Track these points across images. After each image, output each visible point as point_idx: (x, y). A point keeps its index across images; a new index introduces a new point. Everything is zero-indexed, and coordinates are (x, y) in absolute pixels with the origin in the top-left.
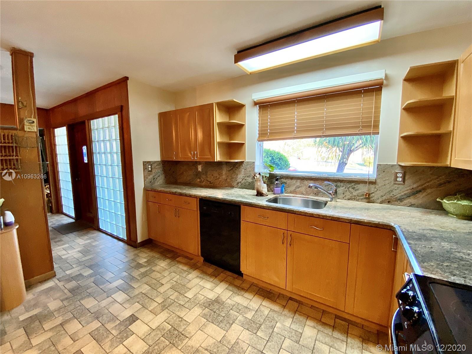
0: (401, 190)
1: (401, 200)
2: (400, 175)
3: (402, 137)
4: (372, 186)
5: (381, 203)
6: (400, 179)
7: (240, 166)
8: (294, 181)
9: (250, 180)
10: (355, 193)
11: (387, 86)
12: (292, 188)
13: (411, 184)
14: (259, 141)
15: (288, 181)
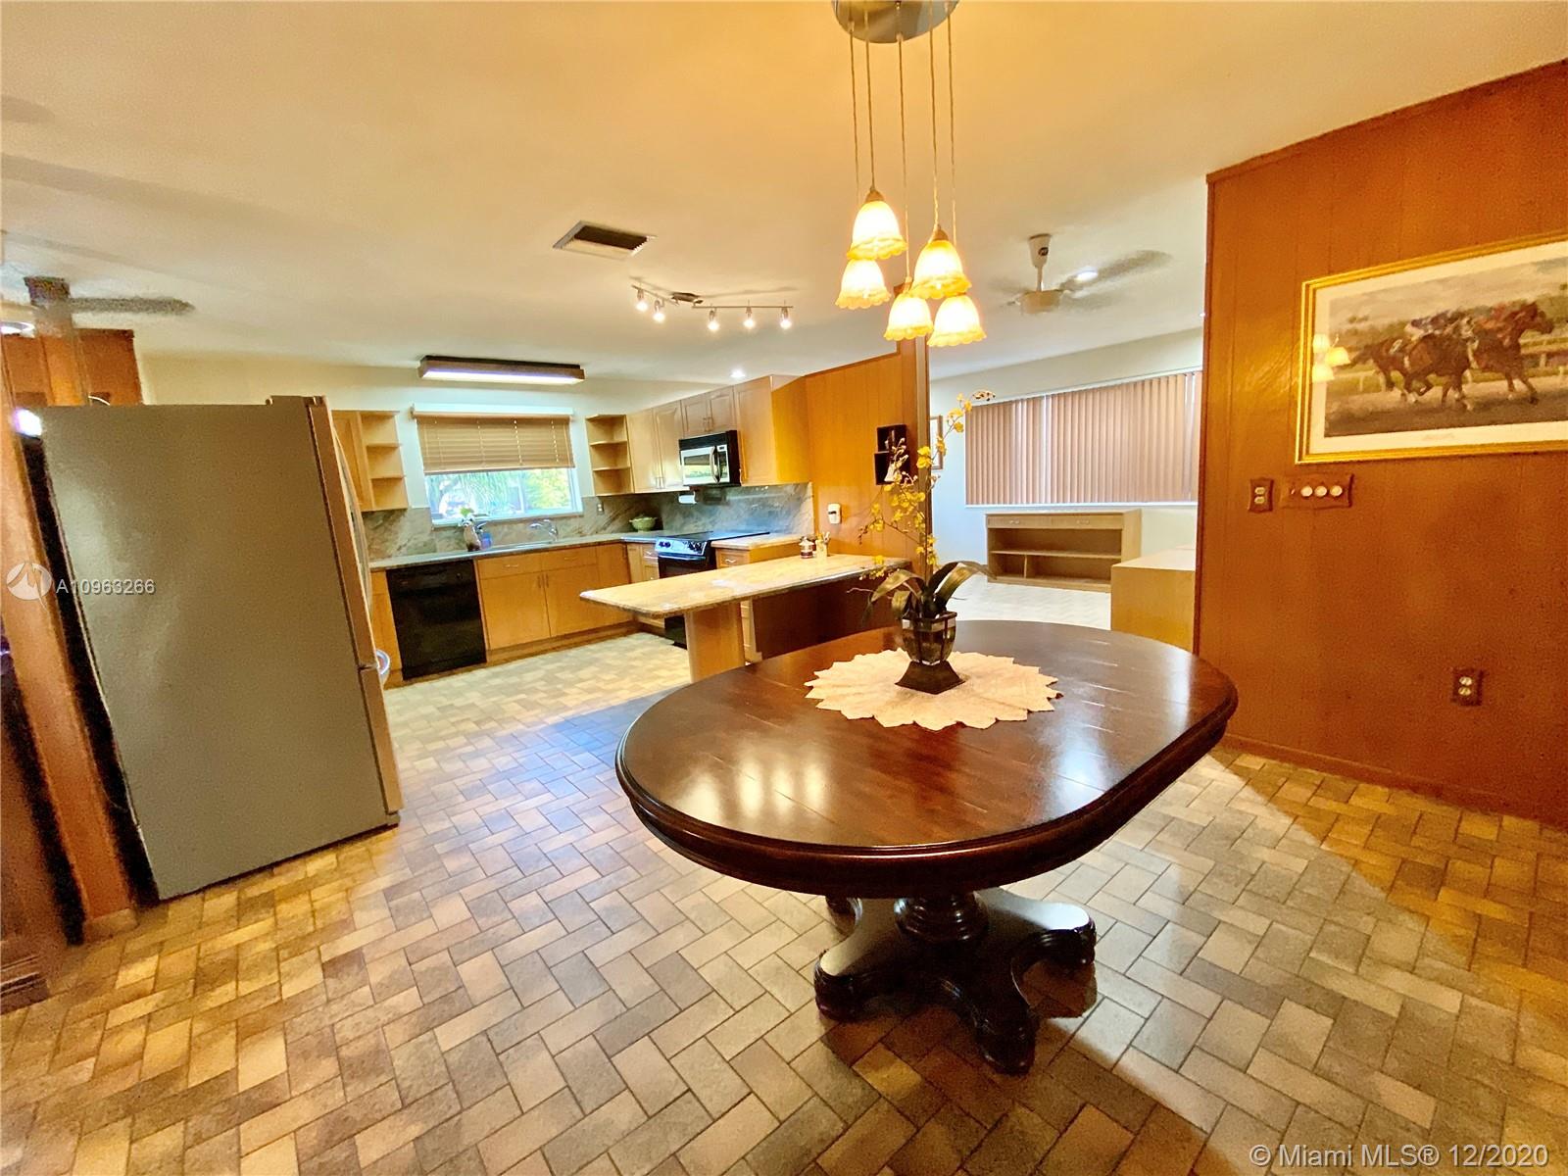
0: (604, 519)
1: (605, 529)
2: (600, 506)
3: (596, 472)
4: (581, 519)
5: (592, 534)
6: (600, 510)
7: (398, 517)
8: (500, 528)
9: (425, 538)
10: (569, 530)
11: (573, 421)
12: (499, 537)
13: (608, 514)
14: (426, 474)
15: (492, 529)
